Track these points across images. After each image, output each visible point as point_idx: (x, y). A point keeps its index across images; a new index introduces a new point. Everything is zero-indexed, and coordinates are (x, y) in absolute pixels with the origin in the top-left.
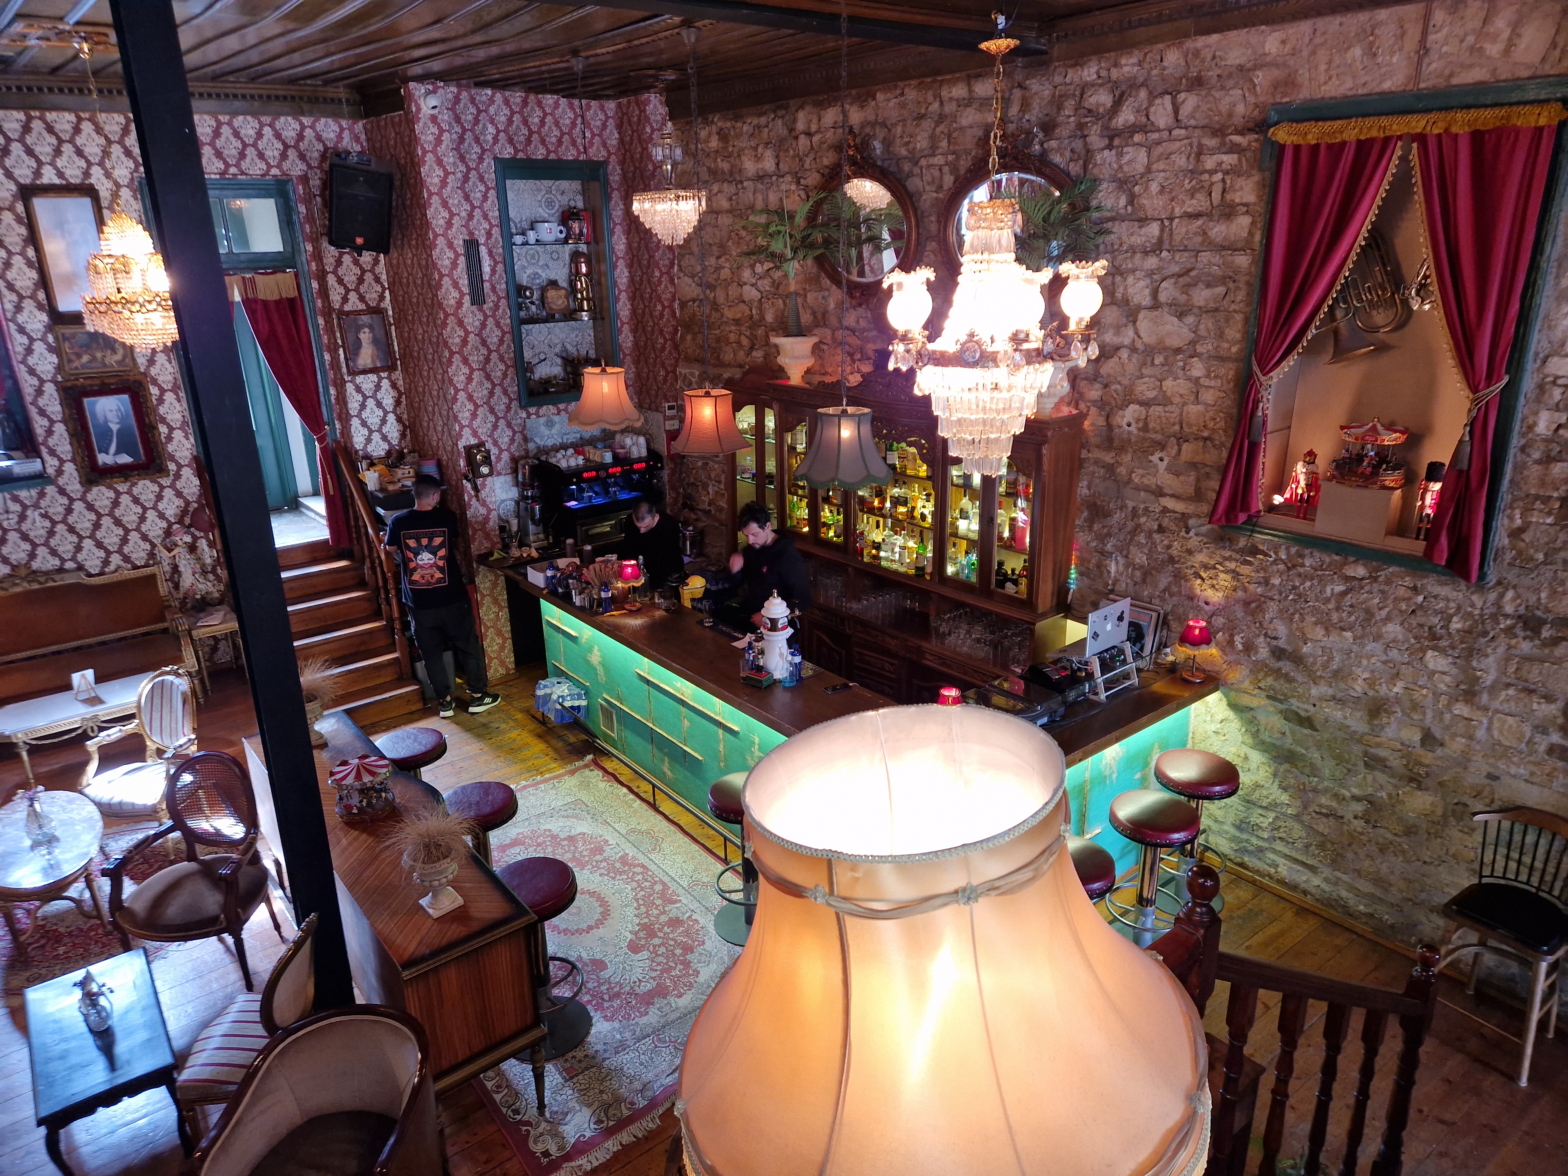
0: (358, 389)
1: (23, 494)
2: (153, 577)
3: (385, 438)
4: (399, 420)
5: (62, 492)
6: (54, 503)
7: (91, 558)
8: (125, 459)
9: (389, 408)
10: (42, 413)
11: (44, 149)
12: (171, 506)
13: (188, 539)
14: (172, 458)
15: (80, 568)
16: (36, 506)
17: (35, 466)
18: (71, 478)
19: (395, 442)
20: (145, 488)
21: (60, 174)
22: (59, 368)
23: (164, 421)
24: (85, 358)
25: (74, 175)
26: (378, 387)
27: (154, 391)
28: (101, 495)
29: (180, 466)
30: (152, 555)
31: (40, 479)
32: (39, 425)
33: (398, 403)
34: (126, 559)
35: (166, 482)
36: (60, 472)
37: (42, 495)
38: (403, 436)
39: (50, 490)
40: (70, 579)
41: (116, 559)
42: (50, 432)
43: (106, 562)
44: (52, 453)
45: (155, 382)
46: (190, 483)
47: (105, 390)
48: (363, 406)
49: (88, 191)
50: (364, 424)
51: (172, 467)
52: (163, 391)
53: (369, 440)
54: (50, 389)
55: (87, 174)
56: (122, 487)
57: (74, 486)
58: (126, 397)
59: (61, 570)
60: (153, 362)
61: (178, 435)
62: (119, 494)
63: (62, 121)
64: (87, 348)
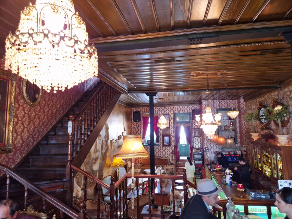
0: (195, 139)
1: (157, 147)
2: (167, 159)
3: (198, 146)
4: (200, 144)
5: (160, 147)
6: (159, 148)
7: (162, 155)
8: (167, 144)
9: (199, 142)
10: (160, 138)
11: (165, 110)
12: (171, 151)
13: (172, 155)
14: (172, 145)
15: (160, 156)
16: (158, 148)
17: (158, 144)
18: (161, 145)
19: (200, 147)
20: (168, 148)
21: (166, 113)
22: (163, 133)
23: (172, 140)
25: (167, 113)
26: (198, 139)
27: (171, 136)
28: (164, 148)
29: (173, 146)
30: (168, 156)
31: (158, 145)
32: (160, 139)
33: (201, 141)
34: (165, 156)
35: (171, 148)
36: (160, 145)
38: (201, 146)
39: (159, 147)
40: (159, 157)
41: (164, 156)
42: (160, 140)
44: (160, 142)
45: (172, 136)
46: (173, 148)
47: (166, 136)
48: (196, 141)
49: (169, 114)
50: (195, 144)
51: (172, 146)
52: (172, 137)
53: (196, 146)
54: (161, 135)
55: (169, 113)
57: (162, 147)
58: (168, 137)
59: (158, 156)
60: (172, 133)
61: (173, 142)
62: (166, 148)
63: (167, 107)
64: (165, 131)
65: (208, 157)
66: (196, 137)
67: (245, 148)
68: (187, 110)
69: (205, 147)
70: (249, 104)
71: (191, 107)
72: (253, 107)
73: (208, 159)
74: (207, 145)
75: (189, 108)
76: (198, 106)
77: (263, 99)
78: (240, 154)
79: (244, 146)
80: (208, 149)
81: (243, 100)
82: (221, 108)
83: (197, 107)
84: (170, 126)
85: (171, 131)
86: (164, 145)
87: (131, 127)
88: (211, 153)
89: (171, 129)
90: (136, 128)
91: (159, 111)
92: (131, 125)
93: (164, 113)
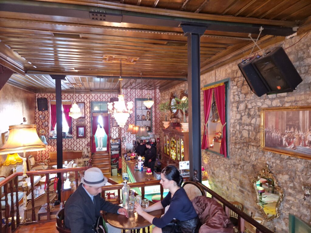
0: (113, 129)
1: (69, 139)
2: (82, 152)
3: (116, 136)
4: (118, 134)
6: (73, 141)
7: (75, 149)
8: (82, 136)
9: (117, 132)
10: (74, 129)
11: (80, 98)
12: (86, 143)
13: (87, 147)
14: (87, 136)
15: (74, 150)
16: (70, 141)
17: (71, 136)
19: (117, 137)
20: (84, 140)
21: (81, 101)
22: (77, 124)
23: (87, 131)
24: (80, 123)
25: (83, 101)
26: (116, 129)
27: (87, 127)
28: (78, 140)
29: (88, 137)
30: (83, 149)
31: (71, 137)
32: (73, 130)
33: (118, 131)
35: (86, 139)
36: (74, 137)
37: (71, 139)
38: (119, 136)
39: (72, 139)
40: (72, 151)
41: (78, 149)
42: (74, 131)
43: (77, 149)
44: (74, 134)
45: (87, 126)
46: (89, 140)
47: (81, 127)
48: (113, 131)
49: (84, 103)
50: (113, 134)
51: (87, 137)
52: (88, 127)
53: (114, 136)
54: (75, 126)
55: (84, 101)
56: (81, 140)
57: (75, 139)
58: (83, 128)
59: (71, 150)
60: (87, 124)
61: (89, 133)
62: (80, 140)
63: (83, 95)
64: (80, 121)
65: (124, 147)
66: (114, 127)
67: (158, 136)
68: (105, 99)
69: (122, 137)
70: (163, 95)
71: (109, 95)
72: (166, 98)
73: (125, 148)
74: (124, 135)
75: (108, 96)
76: (117, 94)
77: (174, 90)
78: (154, 141)
79: (158, 134)
80: (125, 139)
81: (159, 91)
82: (139, 98)
83: (116, 96)
84: (86, 116)
85: (87, 121)
86: (78, 137)
87: (35, 117)
88: (128, 143)
89: (87, 118)
90: (42, 119)
91: (73, 98)
92: (35, 114)
93: (79, 101)
